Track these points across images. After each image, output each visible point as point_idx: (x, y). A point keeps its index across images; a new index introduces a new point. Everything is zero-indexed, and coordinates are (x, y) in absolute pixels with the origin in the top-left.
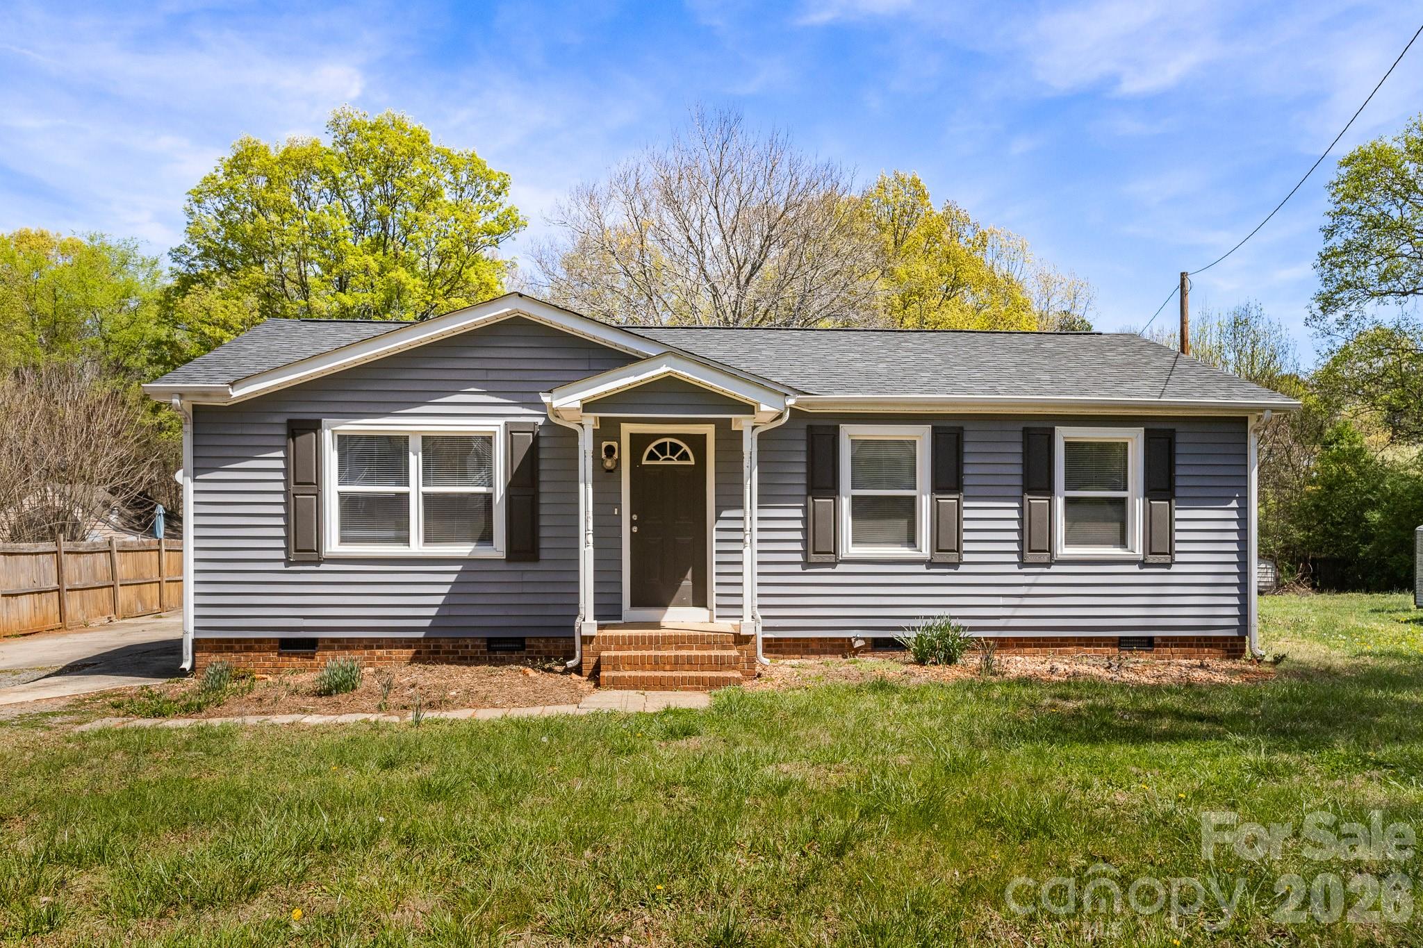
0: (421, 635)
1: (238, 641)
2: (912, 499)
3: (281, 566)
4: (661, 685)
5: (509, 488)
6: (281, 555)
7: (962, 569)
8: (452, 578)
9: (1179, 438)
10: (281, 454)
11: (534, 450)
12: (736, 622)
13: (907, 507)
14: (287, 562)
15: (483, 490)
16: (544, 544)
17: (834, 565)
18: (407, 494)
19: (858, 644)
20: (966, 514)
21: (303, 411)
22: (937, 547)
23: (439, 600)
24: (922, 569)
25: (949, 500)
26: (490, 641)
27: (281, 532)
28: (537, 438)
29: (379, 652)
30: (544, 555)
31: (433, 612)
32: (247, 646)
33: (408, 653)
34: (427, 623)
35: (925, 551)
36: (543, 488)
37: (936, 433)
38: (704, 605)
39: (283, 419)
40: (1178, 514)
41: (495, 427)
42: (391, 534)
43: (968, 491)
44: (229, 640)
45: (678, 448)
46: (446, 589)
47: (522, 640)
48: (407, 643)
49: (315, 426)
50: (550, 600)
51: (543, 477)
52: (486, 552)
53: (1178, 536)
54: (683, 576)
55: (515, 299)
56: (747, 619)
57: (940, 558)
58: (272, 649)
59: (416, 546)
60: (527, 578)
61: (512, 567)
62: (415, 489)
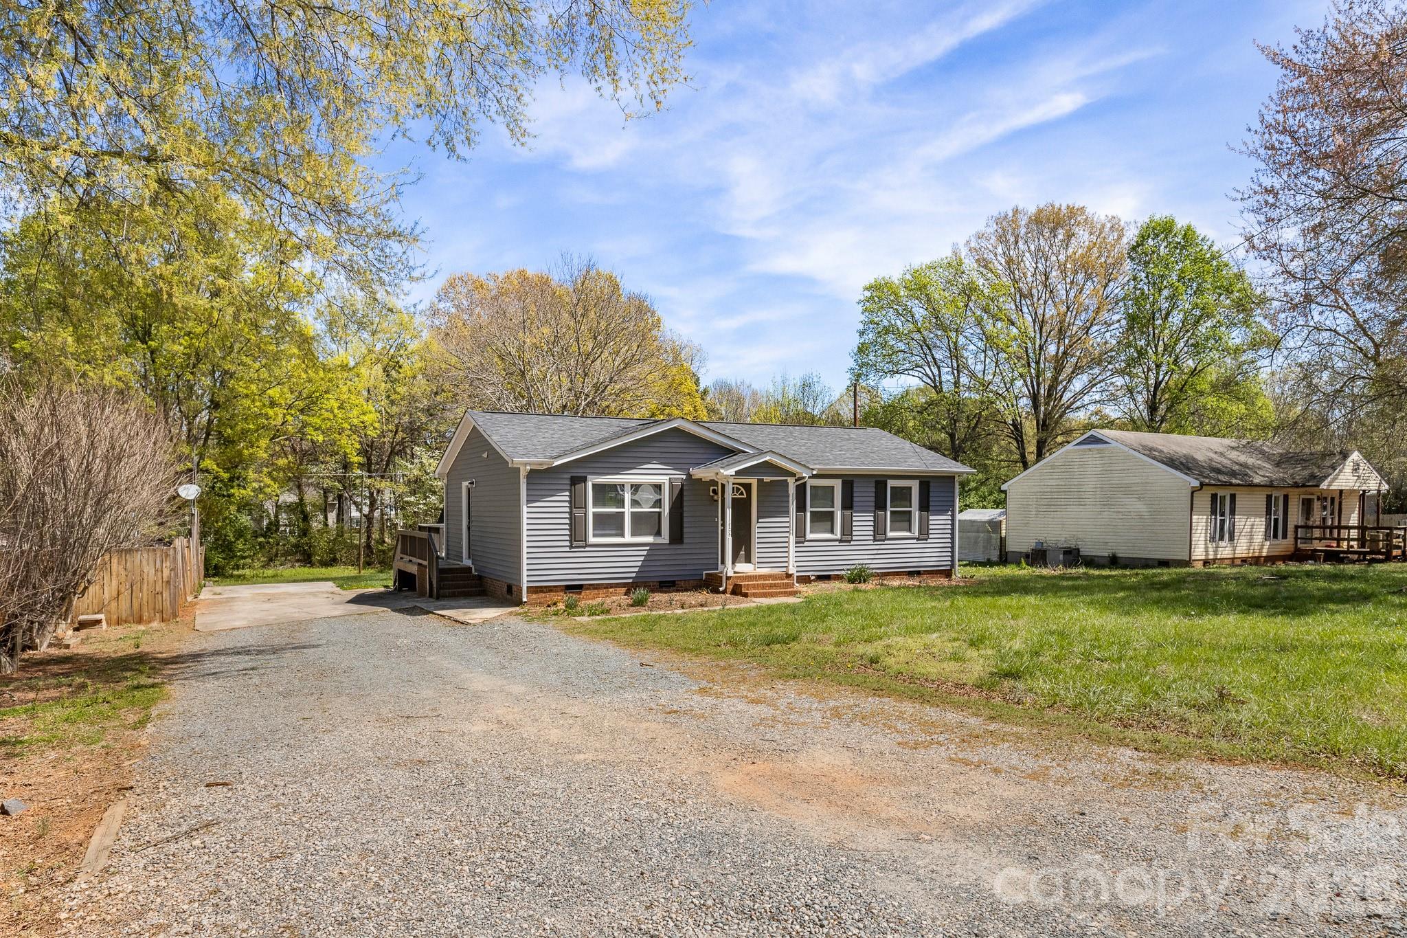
0: (631, 581)
1: (546, 587)
2: (832, 512)
3: (567, 549)
4: (772, 595)
5: (671, 510)
6: (568, 543)
7: (852, 543)
8: (645, 553)
9: (931, 485)
10: (568, 493)
11: (682, 490)
12: (784, 569)
13: (830, 516)
14: (571, 547)
15: (658, 510)
16: (685, 536)
17: (803, 543)
18: (623, 513)
19: (813, 578)
20: (854, 519)
21: (578, 472)
22: (843, 534)
23: (639, 564)
24: (837, 543)
25: (848, 513)
26: (661, 582)
27: (568, 532)
28: (682, 485)
29: (611, 590)
30: (685, 541)
31: (636, 569)
32: (550, 589)
33: (624, 590)
34: (634, 575)
35: (839, 536)
36: (685, 509)
37: (843, 482)
38: (750, 562)
39: (568, 476)
40: (931, 518)
41: (664, 480)
42: (614, 532)
43: (855, 508)
44: (541, 587)
45: (739, 489)
46: (642, 558)
47: (674, 581)
48: (623, 585)
49: (584, 480)
50: (688, 562)
51: (685, 504)
52: (659, 540)
53: (931, 527)
54: (741, 550)
55: (680, 420)
56: (791, 567)
57: (845, 538)
58: (562, 591)
59: (628, 538)
60: (679, 552)
61: (672, 547)
62: (627, 510)
